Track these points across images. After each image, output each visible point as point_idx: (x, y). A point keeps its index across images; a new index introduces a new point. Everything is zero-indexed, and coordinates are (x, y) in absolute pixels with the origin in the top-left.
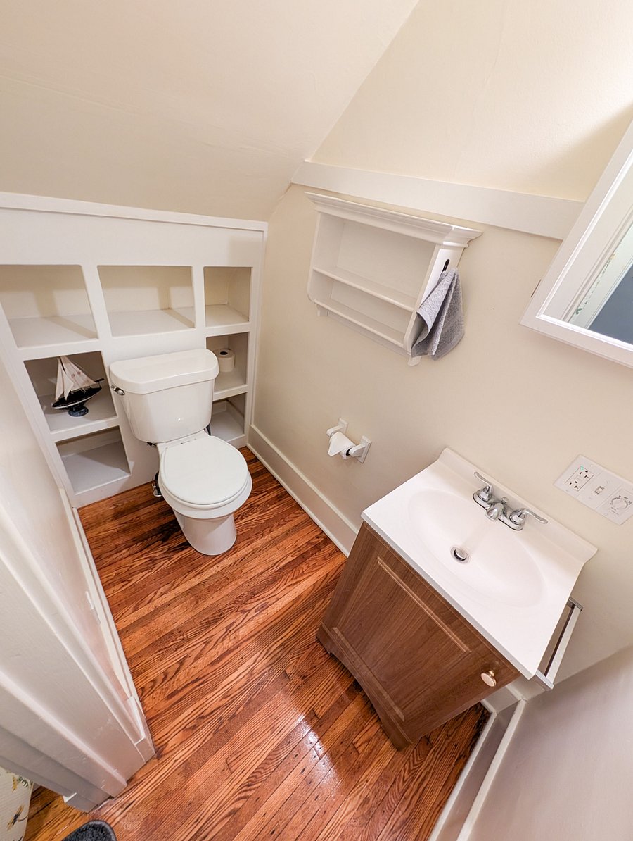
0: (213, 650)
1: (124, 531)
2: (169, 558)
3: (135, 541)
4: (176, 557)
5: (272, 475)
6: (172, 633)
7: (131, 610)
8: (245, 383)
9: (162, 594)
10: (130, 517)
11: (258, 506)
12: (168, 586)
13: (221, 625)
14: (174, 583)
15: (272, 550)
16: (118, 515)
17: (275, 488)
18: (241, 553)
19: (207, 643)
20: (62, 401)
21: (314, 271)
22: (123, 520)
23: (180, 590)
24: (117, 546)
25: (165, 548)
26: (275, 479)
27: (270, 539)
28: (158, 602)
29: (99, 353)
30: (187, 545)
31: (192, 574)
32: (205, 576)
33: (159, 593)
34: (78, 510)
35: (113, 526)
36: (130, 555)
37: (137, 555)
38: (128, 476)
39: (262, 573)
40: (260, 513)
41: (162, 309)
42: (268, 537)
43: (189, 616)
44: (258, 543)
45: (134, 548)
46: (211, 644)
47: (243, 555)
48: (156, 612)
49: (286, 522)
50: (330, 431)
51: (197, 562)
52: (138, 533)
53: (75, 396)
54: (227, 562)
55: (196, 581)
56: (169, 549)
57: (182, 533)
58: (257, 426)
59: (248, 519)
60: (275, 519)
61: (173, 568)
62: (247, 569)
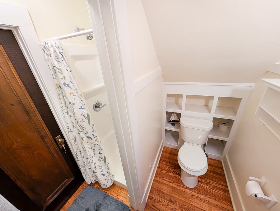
0: (167, 209)
1: (169, 158)
2: (174, 174)
3: (170, 163)
4: (175, 175)
5: (226, 179)
6: (162, 192)
7: (159, 177)
8: (228, 138)
9: (166, 181)
10: (172, 156)
11: (211, 185)
12: (169, 180)
13: (173, 205)
14: (170, 181)
15: (206, 204)
16: (170, 153)
17: (224, 185)
18: (193, 193)
19: (167, 205)
20: (170, 121)
21: (260, 107)
22: (170, 155)
23: (171, 184)
24: (165, 160)
25: (174, 171)
26: (226, 182)
27: (207, 200)
28: (164, 182)
29: (181, 113)
30: (180, 175)
31: (176, 184)
32: (179, 188)
33: (166, 180)
34: (164, 146)
35: (167, 155)
36: (166, 165)
37: (168, 166)
38: (177, 146)
39: (196, 207)
40: (210, 188)
41: (205, 105)
42: (207, 199)
43: (168, 193)
44: (202, 196)
45: (168, 164)
46: (168, 207)
47: (194, 195)
48: (162, 183)
49: (219, 201)
50: (251, 178)
51: (179, 182)
52: (171, 161)
53: (174, 121)
54: (188, 191)
55: (176, 186)
56: (175, 172)
57: (181, 171)
58: (228, 156)
59: (204, 185)
60: (215, 196)
61: (173, 177)
62: (192, 200)
